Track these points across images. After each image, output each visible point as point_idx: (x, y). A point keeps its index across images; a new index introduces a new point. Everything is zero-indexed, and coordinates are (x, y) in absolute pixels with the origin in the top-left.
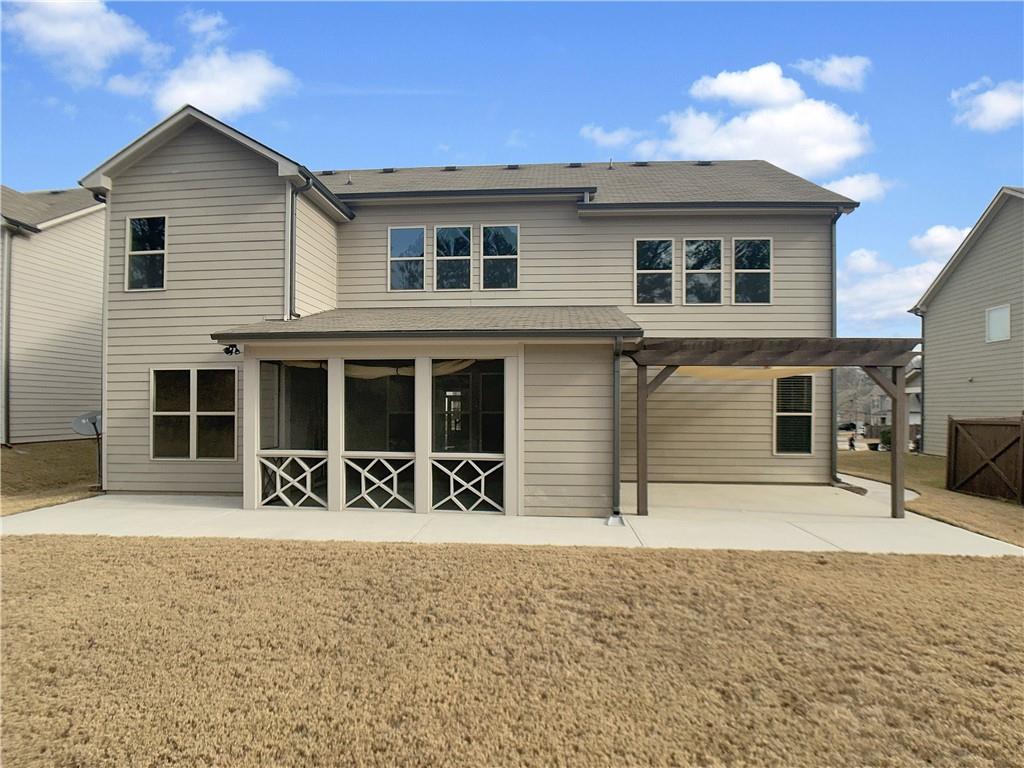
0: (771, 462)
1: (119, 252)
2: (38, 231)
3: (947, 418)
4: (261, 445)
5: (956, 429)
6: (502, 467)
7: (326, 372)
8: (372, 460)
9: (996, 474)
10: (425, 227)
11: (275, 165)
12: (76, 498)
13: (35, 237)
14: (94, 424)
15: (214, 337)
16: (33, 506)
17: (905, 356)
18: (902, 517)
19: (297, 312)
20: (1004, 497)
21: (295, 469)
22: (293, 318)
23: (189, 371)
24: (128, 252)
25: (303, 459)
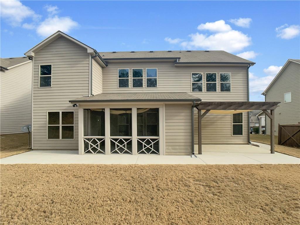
0: (230, 138)
1: (37, 75)
2: (7, 70)
3: (278, 124)
4: (84, 135)
5: (281, 128)
6: (159, 140)
7: (104, 112)
8: (119, 139)
9: (293, 140)
10: (129, 69)
11: (86, 50)
12: (24, 152)
13: (6, 71)
14: (28, 129)
15: (70, 101)
16: (11, 154)
17: (274, 107)
18: (274, 153)
19: (93, 94)
20: (296, 147)
21: (94, 142)
22: (92, 96)
23: (59, 112)
24: (40, 76)
25: (97, 139)
